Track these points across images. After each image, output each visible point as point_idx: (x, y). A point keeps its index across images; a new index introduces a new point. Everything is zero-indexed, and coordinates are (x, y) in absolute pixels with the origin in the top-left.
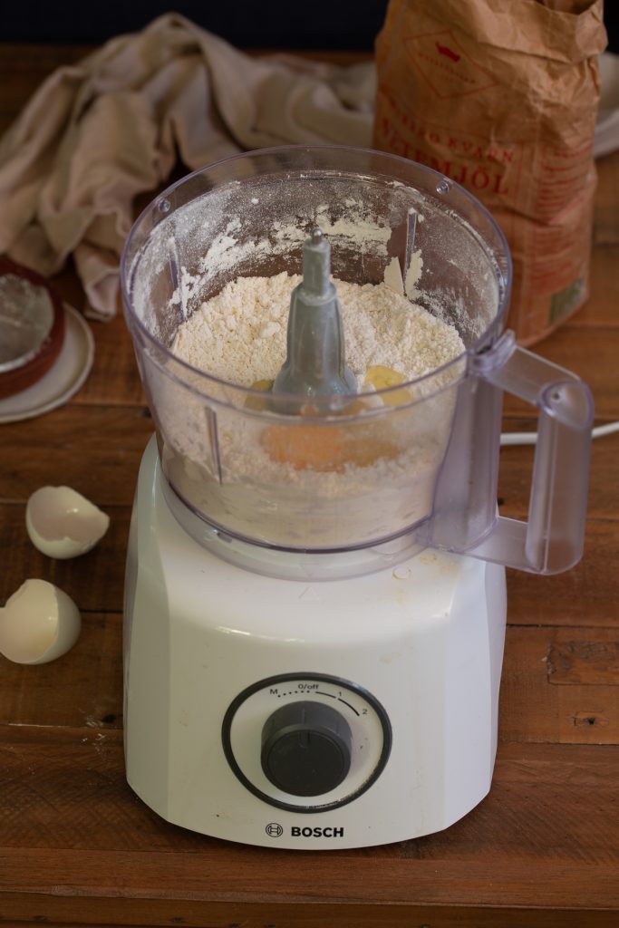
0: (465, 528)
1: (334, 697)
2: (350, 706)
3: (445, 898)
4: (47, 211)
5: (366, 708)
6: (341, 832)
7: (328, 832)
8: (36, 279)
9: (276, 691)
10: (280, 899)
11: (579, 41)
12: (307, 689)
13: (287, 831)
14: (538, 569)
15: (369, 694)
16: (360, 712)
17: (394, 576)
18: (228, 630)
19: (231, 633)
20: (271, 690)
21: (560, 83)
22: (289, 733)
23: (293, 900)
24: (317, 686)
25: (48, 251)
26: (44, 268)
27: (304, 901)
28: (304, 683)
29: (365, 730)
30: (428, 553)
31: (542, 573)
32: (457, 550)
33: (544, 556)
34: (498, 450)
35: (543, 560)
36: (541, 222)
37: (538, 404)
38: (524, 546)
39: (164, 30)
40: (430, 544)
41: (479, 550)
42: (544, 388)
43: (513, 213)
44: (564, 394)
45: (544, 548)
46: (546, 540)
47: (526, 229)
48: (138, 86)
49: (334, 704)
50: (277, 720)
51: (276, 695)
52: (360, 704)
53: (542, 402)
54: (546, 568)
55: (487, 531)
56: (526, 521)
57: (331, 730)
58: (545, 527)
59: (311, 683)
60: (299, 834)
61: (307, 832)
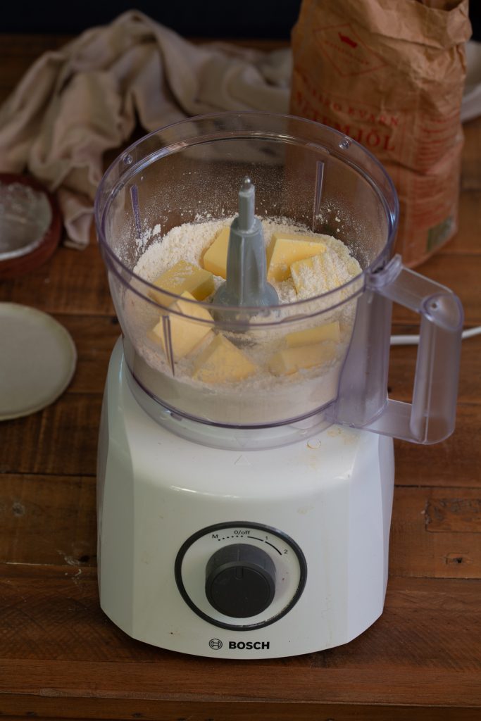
0: (363, 409)
1: (262, 540)
2: (274, 548)
3: (346, 698)
4: (36, 164)
5: (286, 548)
6: (268, 646)
9: (217, 536)
10: (217, 699)
11: (450, 32)
12: (241, 534)
13: (226, 645)
14: (420, 440)
15: (289, 537)
16: (282, 552)
17: (308, 446)
18: (178, 489)
19: (181, 491)
20: (213, 536)
21: (435, 64)
22: (228, 569)
23: (227, 700)
24: (249, 532)
28: (238, 529)
29: (286, 566)
30: (335, 428)
31: (423, 443)
32: (357, 426)
33: (425, 429)
34: (389, 348)
35: (424, 433)
36: (421, 172)
37: (421, 312)
38: (409, 421)
39: (128, 23)
40: (335, 421)
41: (375, 426)
42: (424, 299)
43: (399, 165)
44: (440, 305)
45: (425, 424)
46: (426, 417)
47: (408, 178)
48: (107, 67)
49: (262, 546)
50: (218, 558)
51: (217, 539)
52: (282, 546)
53: (423, 310)
54: (426, 440)
55: (379, 411)
56: (411, 403)
57: (260, 566)
58: (426, 407)
59: (244, 530)
60: (235, 647)
61: (241, 646)
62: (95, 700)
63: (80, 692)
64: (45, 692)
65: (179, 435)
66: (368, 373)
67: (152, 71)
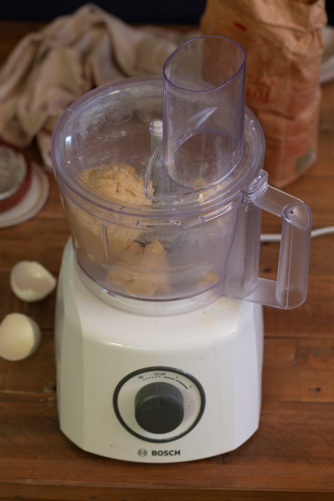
0: (242, 285)
1: (174, 379)
2: (183, 384)
3: (238, 485)
4: (22, 112)
5: (191, 384)
6: (179, 453)
7: (172, 453)
8: (16, 149)
9: (142, 377)
10: (149, 486)
11: (312, 19)
12: (159, 376)
13: (150, 453)
14: (283, 306)
15: (193, 377)
16: (188, 387)
17: (204, 312)
18: (110, 343)
19: (112, 345)
20: (140, 377)
21: (301, 43)
22: (150, 400)
23: (156, 487)
24: (165, 374)
25: (22, 134)
26: (20, 143)
27: (162, 487)
28: (157, 372)
29: (191, 396)
30: (222, 300)
31: (285, 308)
32: (238, 298)
33: (286, 299)
34: (260, 243)
35: (286, 301)
36: (291, 118)
37: (282, 217)
38: (274, 294)
39: (86, 14)
40: (223, 294)
41: (251, 297)
42: (285, 208)
43: (275, 113)
44: (295, 211)
45: (286, 295)
46: (287, 290)
47: (282, 123)
48: (72, 44)
49: (174, 383)
50: (144, 392)
51: (142, 379)
52: (188, 383)
53: (284, 216)
54: (287, 306)
55: (254, 287)
56: (276, 280)
57: (173, 397)
58: (287, 284)
59: (161, 372)
60: (156, 455)
61: (160, 453)
62: (63, 487)
63: (53, 482)
64: (29, 482)
65: (114, 307)
66: (245, 261)
67: (104, 47)
